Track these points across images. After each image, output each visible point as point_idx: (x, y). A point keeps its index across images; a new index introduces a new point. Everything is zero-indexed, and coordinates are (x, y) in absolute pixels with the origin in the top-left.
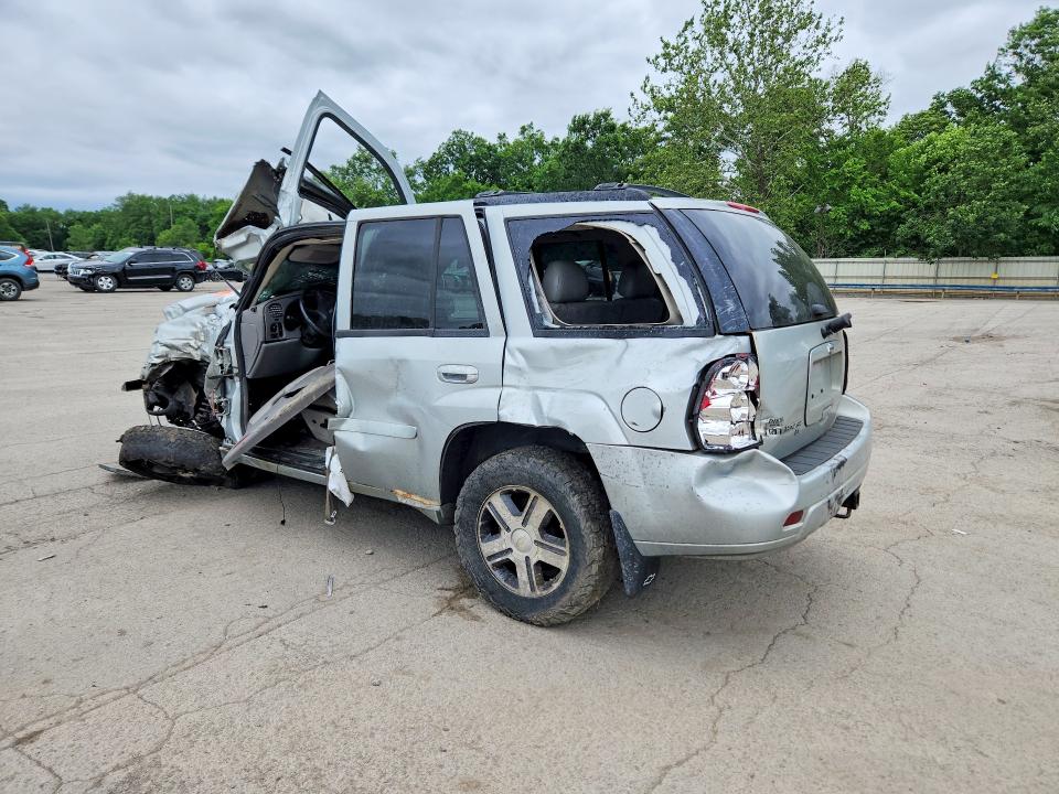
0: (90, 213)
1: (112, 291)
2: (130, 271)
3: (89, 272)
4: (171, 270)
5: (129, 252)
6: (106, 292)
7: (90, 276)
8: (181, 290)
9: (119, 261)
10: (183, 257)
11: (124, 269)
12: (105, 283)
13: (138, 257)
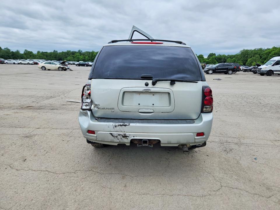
0: (233, 55)
1: (211, 74)
2: (217, 69)
3: (208, 69)
4: (227, 69)
5: (218, 65)
6: (210, 74)
7: (208, 70)
8: (229, 74)
9: (215, 67)
10: (231, 65)
11: (215, 69)
12: (210, 72)
13: (219, 66)
